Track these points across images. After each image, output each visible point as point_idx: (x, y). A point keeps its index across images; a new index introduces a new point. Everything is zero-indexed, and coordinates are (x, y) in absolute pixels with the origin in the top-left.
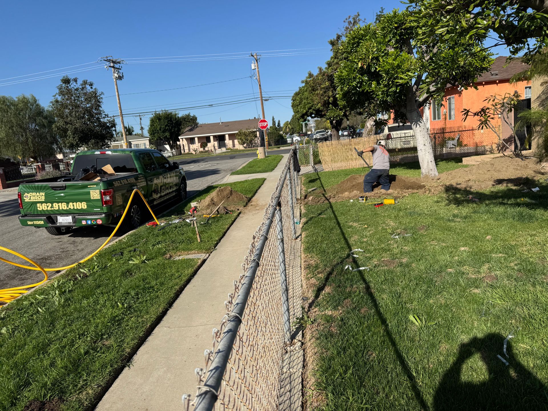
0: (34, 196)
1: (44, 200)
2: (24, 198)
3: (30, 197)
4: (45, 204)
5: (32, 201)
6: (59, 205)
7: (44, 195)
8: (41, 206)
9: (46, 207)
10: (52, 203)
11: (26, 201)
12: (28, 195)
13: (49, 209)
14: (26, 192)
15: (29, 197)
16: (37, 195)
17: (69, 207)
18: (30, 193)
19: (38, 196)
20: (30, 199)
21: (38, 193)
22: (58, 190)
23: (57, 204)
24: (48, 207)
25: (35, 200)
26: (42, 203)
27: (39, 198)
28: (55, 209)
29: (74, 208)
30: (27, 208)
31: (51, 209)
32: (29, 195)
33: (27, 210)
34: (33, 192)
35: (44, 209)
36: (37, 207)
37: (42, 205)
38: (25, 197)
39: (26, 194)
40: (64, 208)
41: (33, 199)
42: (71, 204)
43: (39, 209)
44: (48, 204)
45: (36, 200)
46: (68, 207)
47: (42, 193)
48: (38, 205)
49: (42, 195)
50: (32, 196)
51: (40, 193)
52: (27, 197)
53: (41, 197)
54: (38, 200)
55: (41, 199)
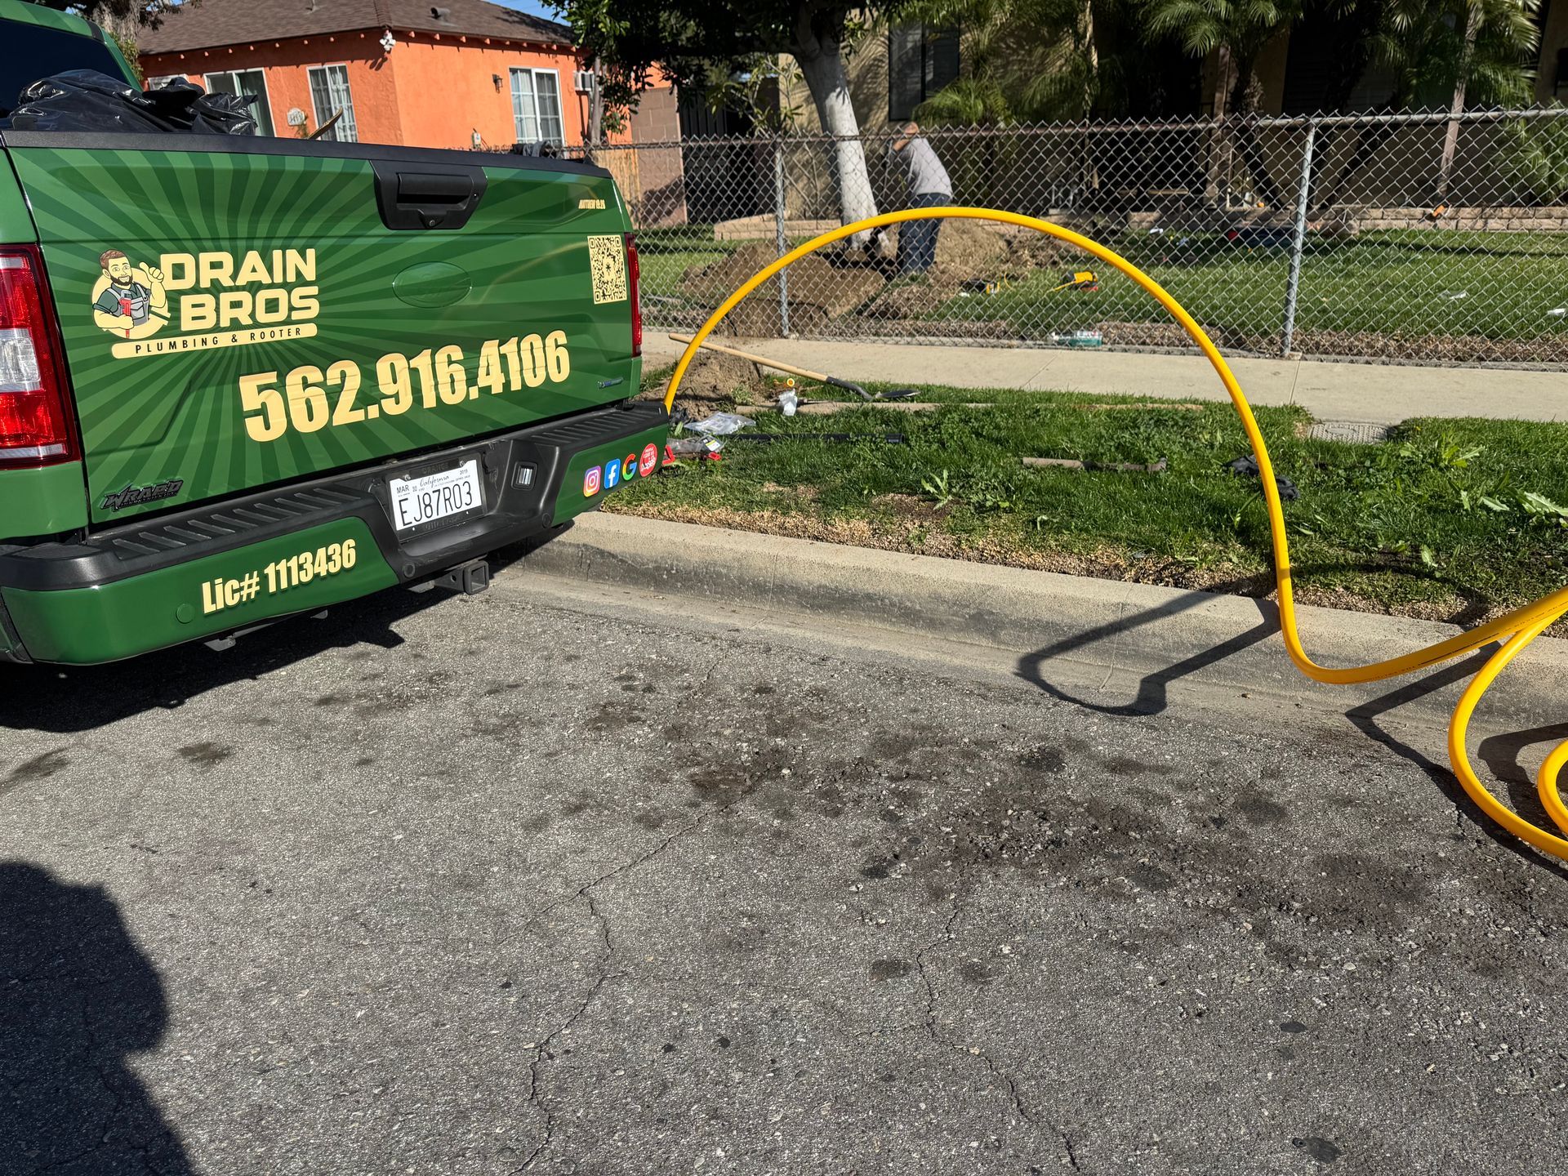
0: (216, 288)
1: (310, 331)
2: (102, 320)
3: (173, 298)
4: (314, 374)
5: (194, 344)
6: (414, 373)
7: (310, 273)
8: (273, 399)
9: (320, 403)
10: (367, 359)
11: (120, 351)
12: (143, 275)
13: (345, 415)
14: (118, 245)
15: (158, 301)
16: (244, 277)
17: (483, 381)
18: (167, 260)
19: (254, 288)
20: (173, 328)
21: (253, 258)
22: (423, 224)
23: (399, 360)
24: (333, 396)
25: (224, 340)
27: (272, 306)
28: (390, 407)
29: (507, 384)
30: (141, 435)
31: (359, 416)
32: (157, 281)
33: (133, 468)
34: (196, 245)
35: (303, 426)
36: (240, 416)
37: (280, 386)
38: (111, 307)
39: (119, 266)
40: (450, 399)
42: (490, 351)
43: (255, 429)
44: (333, 375)
45: (243, 338)
46: (471, 381)
47: (293, 255)
48: (249, 390)
49: (299, 274)
50: (196, 290)
51: (277, 254)
52: (136, 304)
53: (281, 294)
54: (257, 332)
55: (288, 322)
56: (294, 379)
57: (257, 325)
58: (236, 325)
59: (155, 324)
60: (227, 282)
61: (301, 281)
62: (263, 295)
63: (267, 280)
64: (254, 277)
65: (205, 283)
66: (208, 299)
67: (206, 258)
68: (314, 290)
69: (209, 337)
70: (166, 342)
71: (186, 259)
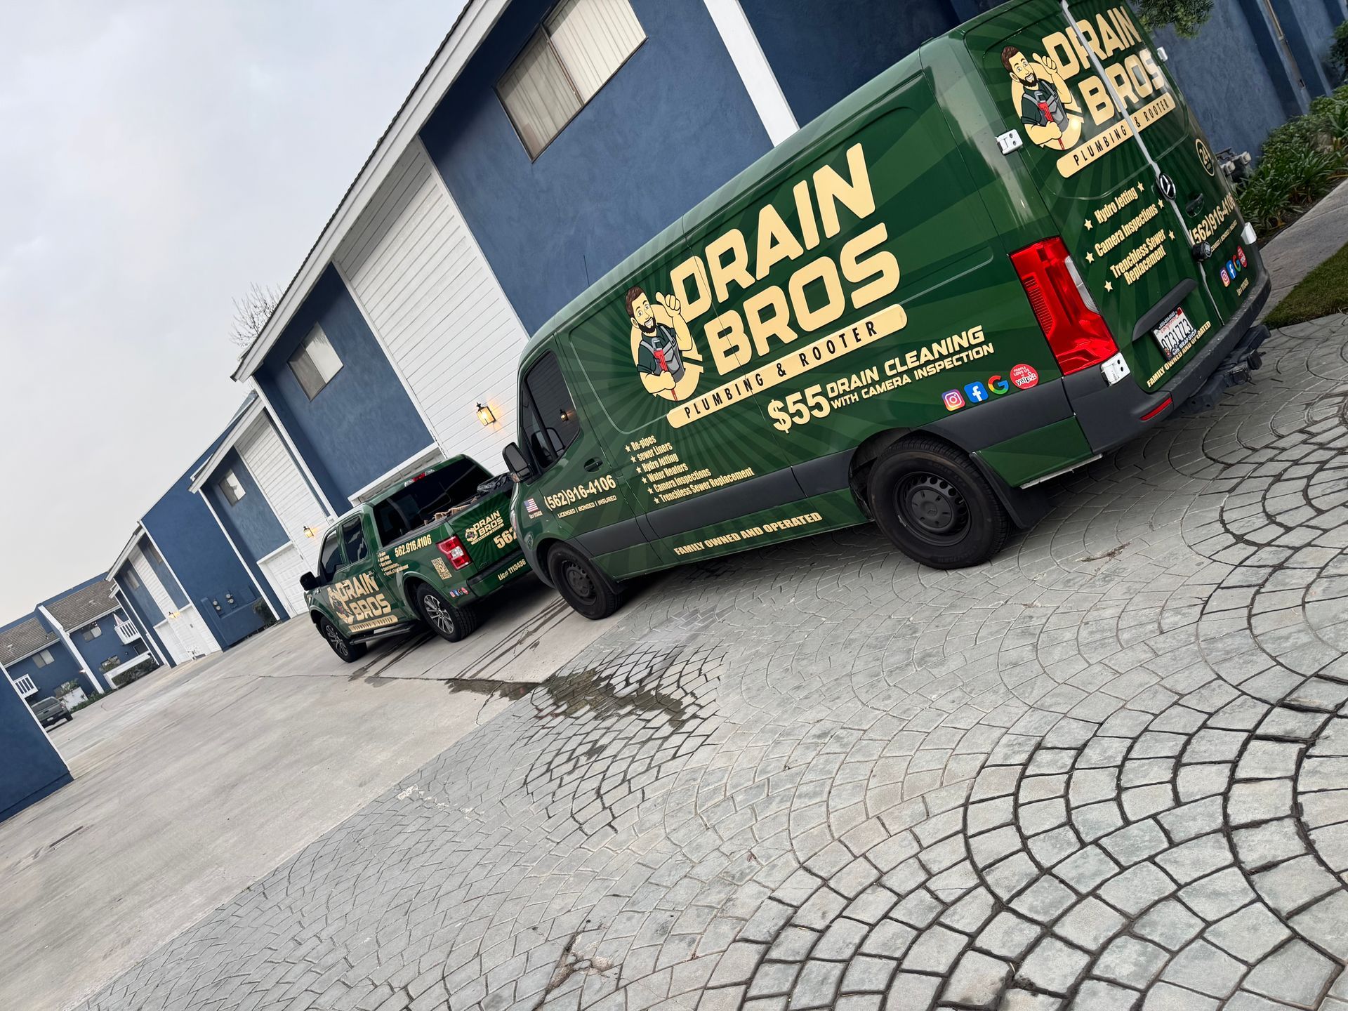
0: (483, 526)
1: (502, 525)
2: (468, 540)
3: (477, 531)
5: (483, 537)
7: (498, 515)
8: (501, 540)
9: (510, 536)
11: (472, 543)
12: (472, 530)
14: (466, 528)
15: (475, 533)
16: (487, 522)
18: (474, 526)
19: (489, 523)
20: (479, 536)
21: (488, 518)
25: (488, 534)
26: (499, 532)
27: (494, 524)
30: (480, 555)
32: (474, 530)
34: (478, 521)
35: (508, 542)
36: (496, 545)
37: (501, 537)
38: (469, 537)
39: (468, 531)
41: (484, 533)
43: (499, 546)
45: (491, 532)
47: (494, 514)
48: (496, 540)
50: (480, 528)
51: (492, 515)
52: (472, 535)
53: (495, 522)
55: (498, 525)
56: (503, 534)
57: (492, 529)
58: (489, 531)
59: (476, 537)
60: (485, 524)
61: (497, 517)
62: (491, 523)
63: (491, 520)
64: (489, 521)
65: (481, 526)
66: (483, 529)
67: (480, 522)
69: (485, 535)
70: (479, 539)
71: (477, 524)
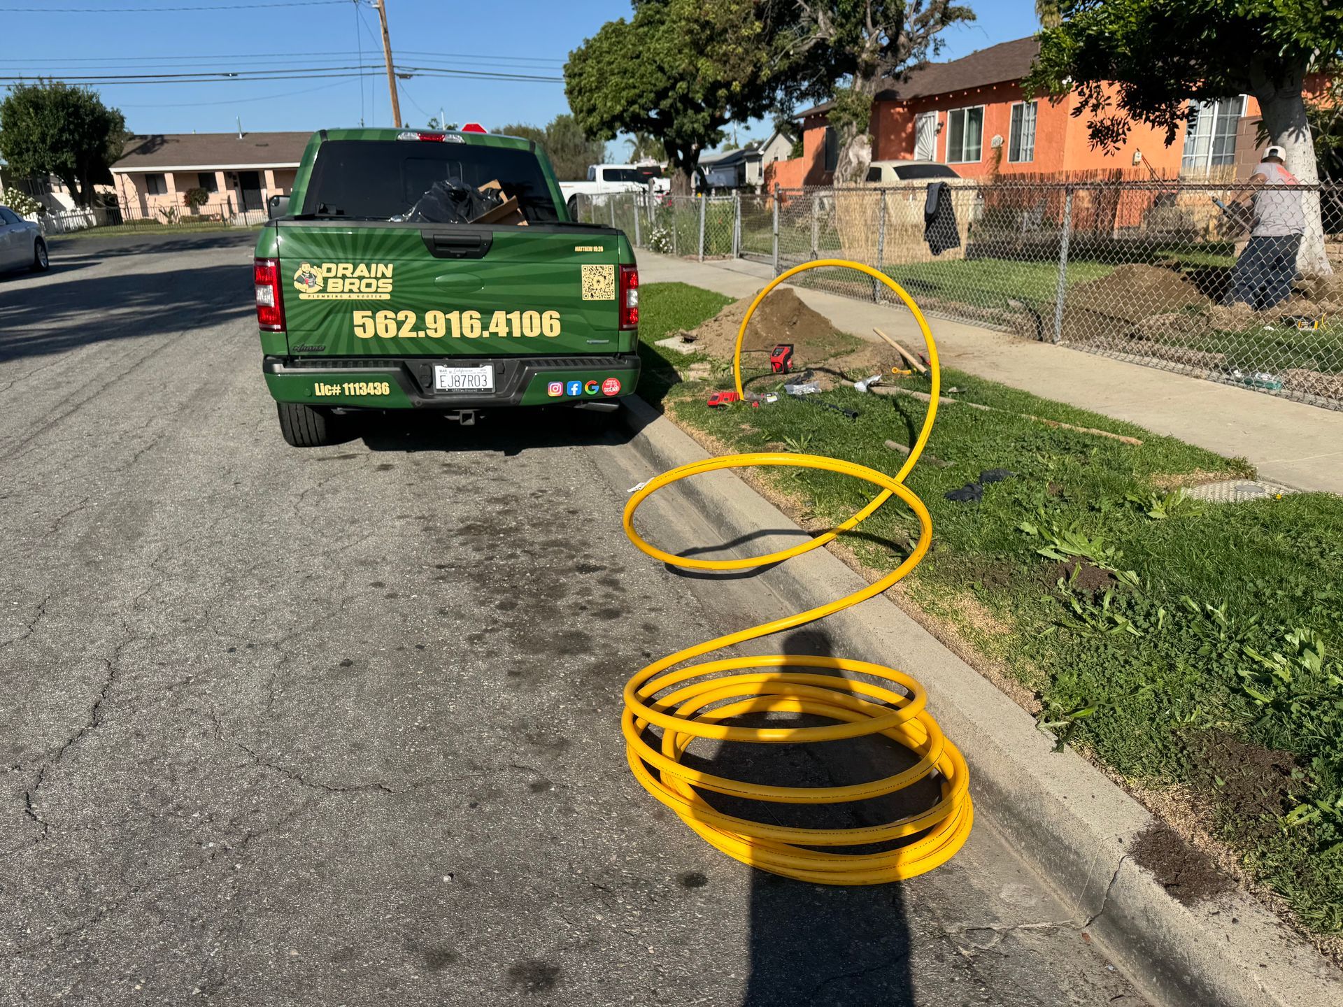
0: (344, 277)
1: (388, 297)
2: (297, 285)
3: (326, 280)
4: (391, 314)
5: (332, 297)
6: (448, 322)
7: (389, 273)
8: (369, 323)
9: (393, 327)
10: (420, 311)
11: (302, 297)
12: (314, 271)
13: (405, 333)
14: (306, 260)
15: (320, 280)
16: (357, 274)
17: (492, 329)
18: (325, 266)
19: (361, 278)
20: (324, 290)
21: (362, 267)
22: (454, 256)
23: (440, 315)
24: (400, 325)
25: (345, 297)
26: (374, 307)
27: (369, 285)
28: (431, 333)
29: (510, 333)
30: (308, 327)
31: (414, 335)
32: (320, 273)
33: (305, 338)
34: (338, 261)
35: (382, 334)
36: (352, 326)
37: (373, 317)
38: (301, 280)
39: (306, 267)
40: (468, 334)
41: (337, 291)
42: (499, 316)
43: (359, 332)
44: (401, 316)
45: (354, 297)
46: (485, 327)
47: (381, 266)
48: (358, 317)
49: (383, 274)
50: (335, 277)
51: (374, 266)
52: (311, 280)
53: (374, 282)
54: (361, 295)
55: (376, 292)
56: (380, 315)
57: (360, 292)
58: (351, 291)
59: (317, 288)
60: (349, 274)
61: (384, 276)
62: (364, 281)
63: (367, 275)
64: (362, 274)
65: (339, 275)
66: (340, 281)
67: (341, 266)
68: (391, 281)
69: (339, 295)
70: (321, 295)
71: (333, 266)
